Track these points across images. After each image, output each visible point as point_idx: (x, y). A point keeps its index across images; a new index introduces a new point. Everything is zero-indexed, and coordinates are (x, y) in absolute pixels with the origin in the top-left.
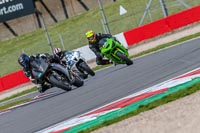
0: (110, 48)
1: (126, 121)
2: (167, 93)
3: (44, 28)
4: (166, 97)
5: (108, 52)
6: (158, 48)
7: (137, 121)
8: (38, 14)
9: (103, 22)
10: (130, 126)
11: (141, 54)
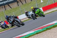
0: (38, 12)
1: (43, 33)
2: (54, 25)
3: (19, 6)
4: (54, 26)
5: (37, 13)
6: (52, 12)
7: (46, 33)
8: (18, 2)
9: (36, 4)
10: (44, 34)
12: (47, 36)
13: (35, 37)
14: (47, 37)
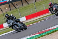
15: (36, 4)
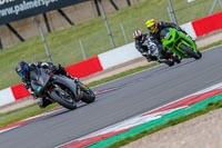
0: (172, 40)
1: (194, 120)
3: (103, 16)
5: (170, 45)
7: (206, 120)
8: (97, 1)
9: (169, 10)
10: (198, 126)
11: (211, 46)
12: (210, 132)
13: (166, 138)
14: (210, 136)
15: (52, 39)
